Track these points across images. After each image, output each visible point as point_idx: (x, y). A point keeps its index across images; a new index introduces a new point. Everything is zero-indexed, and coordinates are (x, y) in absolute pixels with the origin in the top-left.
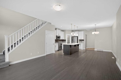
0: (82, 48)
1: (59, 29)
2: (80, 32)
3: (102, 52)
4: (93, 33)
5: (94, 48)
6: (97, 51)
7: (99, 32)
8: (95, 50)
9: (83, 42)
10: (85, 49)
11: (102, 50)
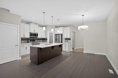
0: (68, 50)
1: (36, 24)
2: (65, 28)
3: (94, 54)
4: (79, 28)
5: (83, 49)
6: (87, 54)
7: (87, 27)
8: (84, 52)
9: (69, 41)
10: (72, 50)
11: (93, 52)
